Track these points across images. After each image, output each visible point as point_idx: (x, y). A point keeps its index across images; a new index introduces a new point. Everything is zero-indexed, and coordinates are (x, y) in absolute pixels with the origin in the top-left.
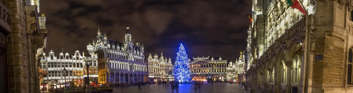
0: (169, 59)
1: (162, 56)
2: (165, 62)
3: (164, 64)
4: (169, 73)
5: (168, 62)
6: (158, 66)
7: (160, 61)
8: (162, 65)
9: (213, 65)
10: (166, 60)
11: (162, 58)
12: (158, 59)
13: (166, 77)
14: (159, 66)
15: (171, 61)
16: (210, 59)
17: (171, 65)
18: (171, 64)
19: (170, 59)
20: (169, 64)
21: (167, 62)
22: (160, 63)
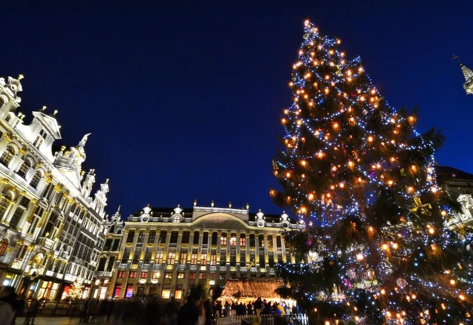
0: (104, 182)
1: (82, 150)
2: (82, 183)
3: (74, 193)
4: (74, 253)
5: (92, 195)
6: (34, 184)
7: (57, 164)
8: (57, 190)
9: (261, 238)
10: (92, 179)
11: (78, 155)
12: (56, 148)
13: (50, 273)
14: (42, 185)
15: (107, 195)
16: (252, 216)
17: (102, 214)
18: (102, 210)
19: (105, 187)
20: (93, 205)
21: (88, 193)
22: (55, 172)
